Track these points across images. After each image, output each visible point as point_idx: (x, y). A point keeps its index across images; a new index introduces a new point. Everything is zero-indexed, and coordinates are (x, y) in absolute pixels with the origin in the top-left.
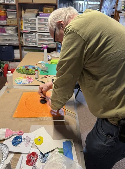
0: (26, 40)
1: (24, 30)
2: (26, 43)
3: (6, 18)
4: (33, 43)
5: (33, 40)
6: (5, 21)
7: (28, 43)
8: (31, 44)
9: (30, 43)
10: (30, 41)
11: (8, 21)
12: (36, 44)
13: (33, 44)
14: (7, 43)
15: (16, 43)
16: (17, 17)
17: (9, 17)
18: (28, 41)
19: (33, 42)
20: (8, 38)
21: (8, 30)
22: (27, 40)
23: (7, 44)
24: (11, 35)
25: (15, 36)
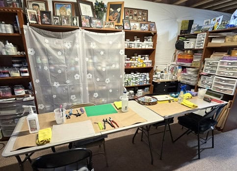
0: (202, 82)
1: (204, 72)
3: (191, 61)
5: (209, 82)
6: (190, 64)
7: (203, 85)
9: (205, 85)
10: (206, 83)
11: (193, 63)
12: (211, 87)
14: (186, 82)
15: (192, 83)
16: (201, 60)
17: (194, 60)
19: (208, 85)
20: (187, 78)
21: (189, 71)
22: (204, 82)
24: (190, 76)
25: (193, 77)
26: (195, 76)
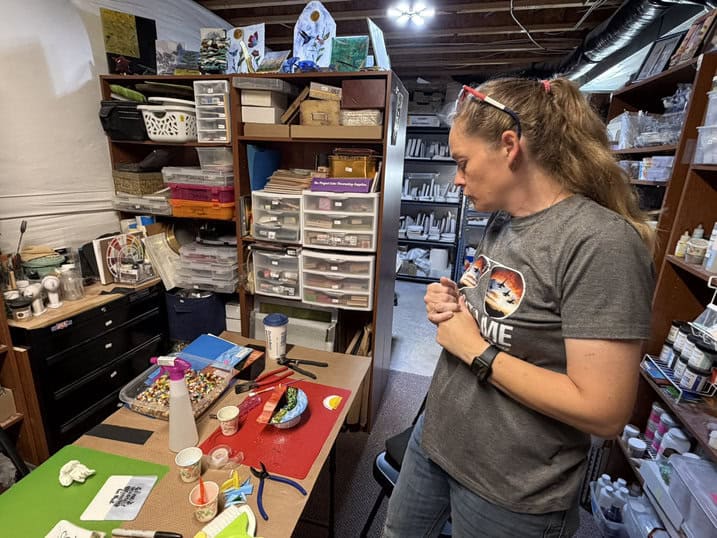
0: (261, 274)
2: (262, 285)
4: (287, 289)
5: (288, 275)
9: (275, 286)
10: (277, 279)
12: (297, 292)
14: (197, 282)
18: (270, 278)
19: (285, 285)
22: (266, 275)
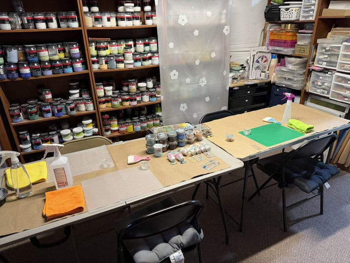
0: (313, 83)
2: (313, 88)
3: (293, 44)
4: (324, 91)
5: (326, 84)
6: (292, 49)
7: (315, 88)
8: (319, 92)
9: (319, 89)
10: (320, 86)
11: (297, 48)
12: (328, 93)
13: (324, 93)
16: (310, 43)
17: (299, 43)
18: (317, 85)
19: (323, 89)
20: (288, 76)
21: (290, 63)
22: (316, 83)
23: (284, 86)
24: (291, 72)
25: (298, 74)
26: (301, 72)
